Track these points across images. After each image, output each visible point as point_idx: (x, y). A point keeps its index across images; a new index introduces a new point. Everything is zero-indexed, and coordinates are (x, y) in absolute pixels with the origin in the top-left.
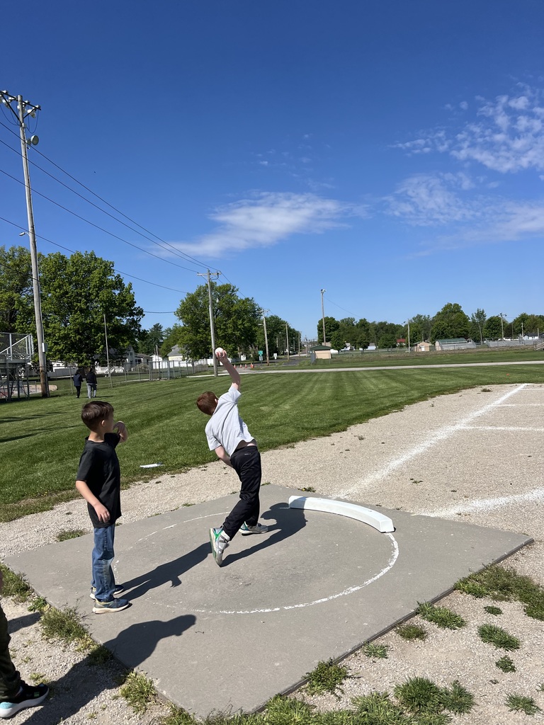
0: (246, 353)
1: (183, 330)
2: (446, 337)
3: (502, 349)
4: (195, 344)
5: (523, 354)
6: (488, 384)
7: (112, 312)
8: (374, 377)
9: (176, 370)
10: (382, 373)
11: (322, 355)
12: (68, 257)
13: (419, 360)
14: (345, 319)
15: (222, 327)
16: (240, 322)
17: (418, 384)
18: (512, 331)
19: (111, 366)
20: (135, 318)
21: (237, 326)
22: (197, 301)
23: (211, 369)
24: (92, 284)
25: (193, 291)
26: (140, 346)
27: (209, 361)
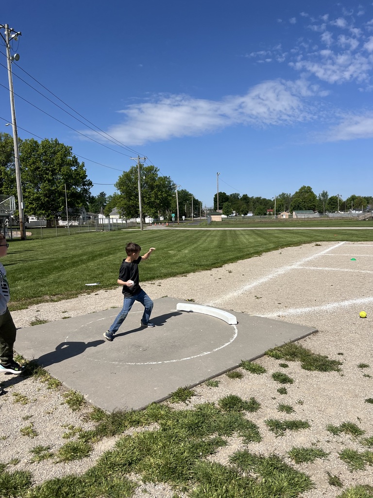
0: (164, 215)
1: (120, 197)
2: (301, 209)
3: (337, 219)
4: (129, 207)
5: (350, 223)
6: (321, 241)
7: (70, 183)
8: (248, 234)
9: (115, 225)
10: (254, 232)
11: (216, 218)
12: (40, 142)
13: (280, 224)
14: (233, 194)
15: (147, 196)
16: (159, 193)
17: (275, 240)
18: (345, 207)
19: (70, 220)
20: (86, 187)
21: (158, 196)
22: (130, 178)
23: (138, 225)
24: (55, 162)
25: (128, 170)
26: (90, 207)
27: (138, 220)
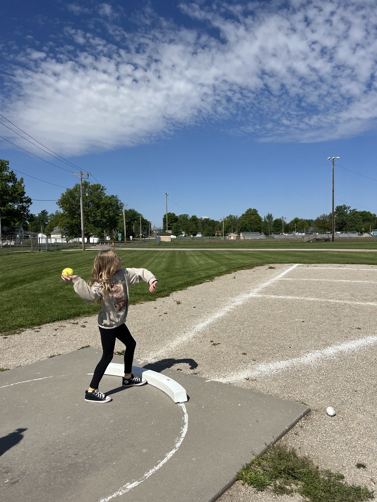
0: (110, 235)
1: (63, 215)
2: (248, 231)
3: (282, 241)
4: (71, 226)
5: (295, 244)
6: (273, 263)
8: (198, 256)
10: (203, 253)
11: (165, 239)
13: (229, 245)
14: (182, 215)
15: (92, 215)
16: (106, 212)
17: (226, 261)
18: (289, 229)
19: (4, 240)
21: (104, 215)
22: (74, 195)
25: (72, 187)
27: (81, 240)
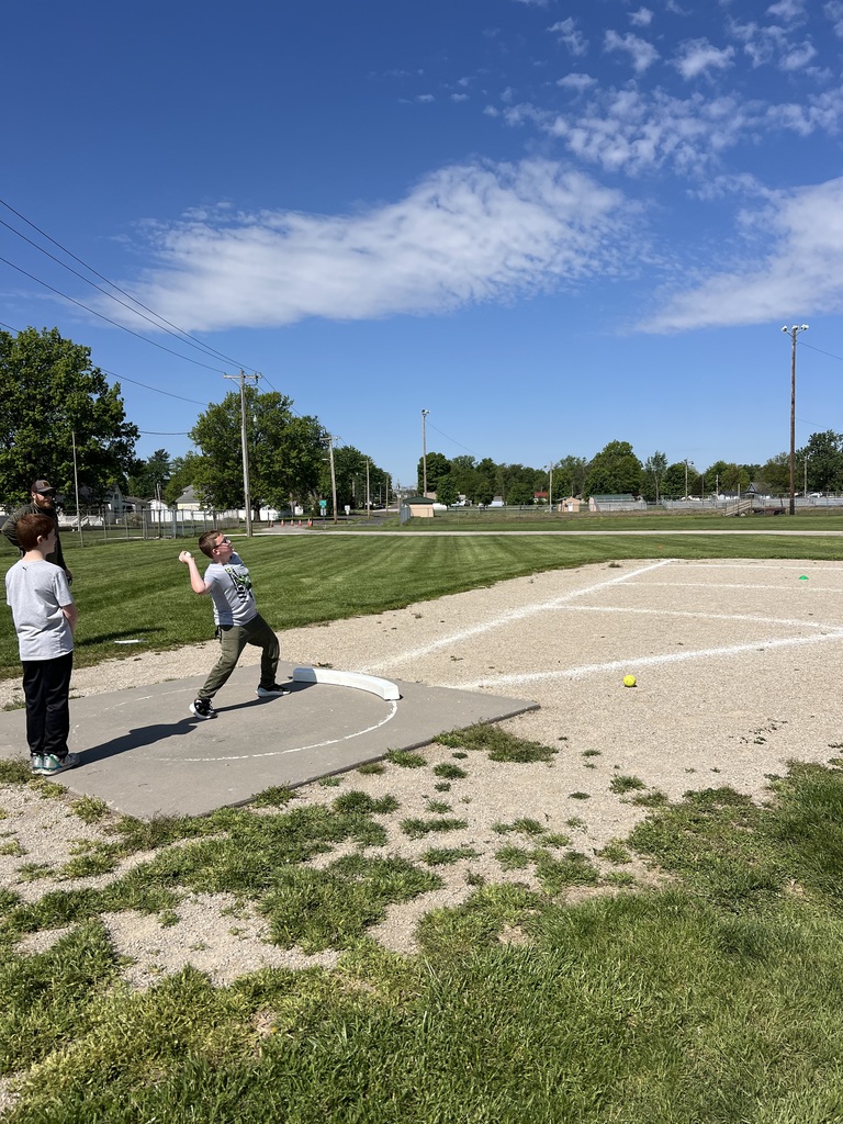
0: (303, 502)
1: (202, 461)
2: (607, 492)
4: (221, 485)
5: (706, 521)
7: (86, 429)
9: (188, 524)
11: (421, 511)
12: (14, 336)
13: (560, 524)
14: (461, 458)
15: (265, 460)
18: (701, 486)
20: (124, 439)
21: (289, 460)
22: (226, 418)
23: (241, 525)
24: (54, 382)
26: (131, 484)
27: (242, 514)
